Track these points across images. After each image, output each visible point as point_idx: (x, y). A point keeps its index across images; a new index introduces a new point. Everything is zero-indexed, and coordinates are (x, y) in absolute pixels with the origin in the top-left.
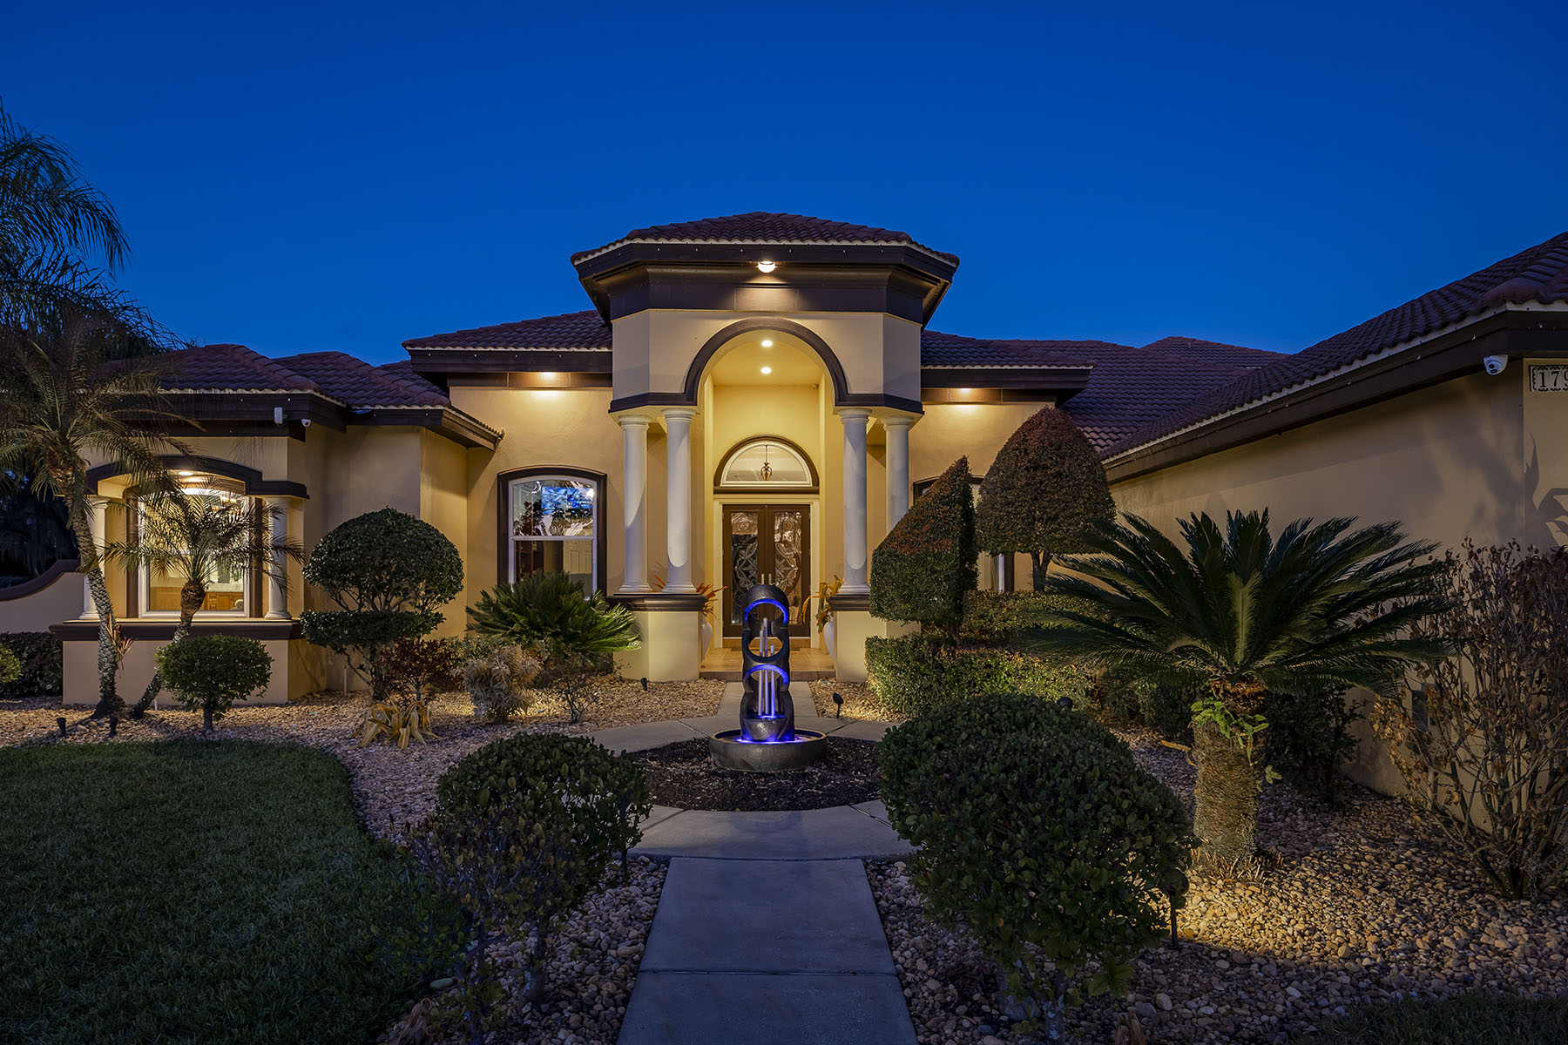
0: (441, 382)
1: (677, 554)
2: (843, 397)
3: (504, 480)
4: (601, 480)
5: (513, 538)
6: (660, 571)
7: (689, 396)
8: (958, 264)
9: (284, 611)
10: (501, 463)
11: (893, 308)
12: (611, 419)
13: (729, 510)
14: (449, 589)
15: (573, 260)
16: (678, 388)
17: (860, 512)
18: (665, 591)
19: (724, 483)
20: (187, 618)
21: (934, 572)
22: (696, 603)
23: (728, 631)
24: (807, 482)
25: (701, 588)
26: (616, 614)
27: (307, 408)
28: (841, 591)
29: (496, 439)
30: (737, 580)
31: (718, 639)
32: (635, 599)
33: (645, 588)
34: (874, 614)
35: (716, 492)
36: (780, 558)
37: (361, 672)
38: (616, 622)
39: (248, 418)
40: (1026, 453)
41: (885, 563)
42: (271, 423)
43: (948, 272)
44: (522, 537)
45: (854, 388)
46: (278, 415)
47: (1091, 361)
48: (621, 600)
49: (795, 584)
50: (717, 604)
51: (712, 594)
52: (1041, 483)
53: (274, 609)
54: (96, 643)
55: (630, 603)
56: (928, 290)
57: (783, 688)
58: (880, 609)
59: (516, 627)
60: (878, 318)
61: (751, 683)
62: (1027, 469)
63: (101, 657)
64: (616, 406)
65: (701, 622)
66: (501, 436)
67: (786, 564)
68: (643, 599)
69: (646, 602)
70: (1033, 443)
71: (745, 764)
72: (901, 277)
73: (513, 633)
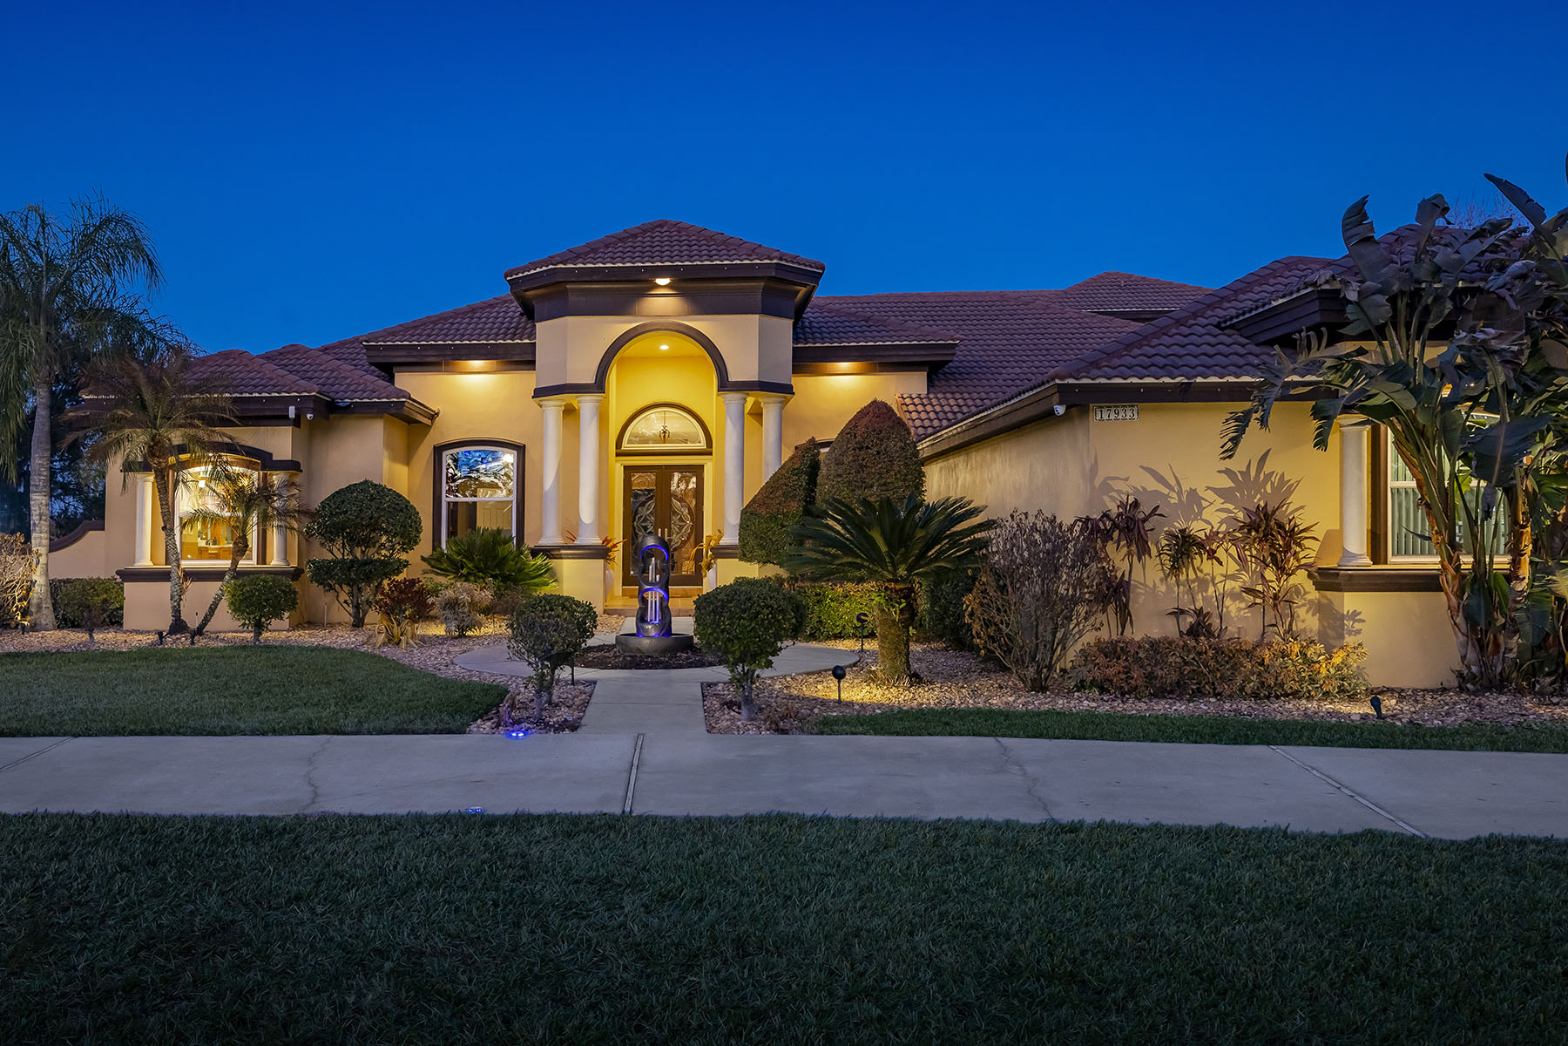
0: (387, 371)
1: (587, 513)
2: (725, 385)
3: (438, 450)
4: (520, 449)
5: (446, 499)
6: (571, 526)
7: (599, 386)
8: (824, 270)
9: (286, 559)
10: (436, 437)
11: (766, 310)
12: (534, 402)
13: (628, 470)
14: (410, 542)
15: (506, 276)
16: (590, 379)
17: (738, 477)
18: (577, 543)
19: (626, 446)
20: (235, 563)
21: (783, 527)
22: (601, 552)
23: (627, 581)
24: (702, 445)
25: (606, 541)
26: (539, 561)
27: (311, 405)
28: (722, 542)
29: (433, 416)
30: (636, 534)
31: (618, 588)
32: (553, 550)
33: (559, 541)
34: (741, 559)
35: (617, 455)
36: (675, 513)
37: (345, 605)
38: (538, 568)
39: (267, 413)
40: (855, 437)
41: (749, 519)
42: (287, 417)
43: (816, 277)
44: (452, 498)
45: (734, 377)
46: (292, 412)
47: (958, 336)
48: (541, 550)
49: (689, 538)
50: (618, 554)
51: (615, 546)
52: (863, 460)
53: (278, 557)
54: (169, 584)
55: (549, 552)
56: (798, 292)
57: (664, 604)
58: (744, 555)
59: (464, 571)
60: (754, 320)
61: (644, 601)
62: (854, 449)
63: (173, 592)
64: (539, 393)
65: (605, 569)
66: (437, 414)
67: (681, 520)
68: (559, 550)
69: (562, 552)
70: (861, 429)
71: (639, 650)
72: (773, 285)
73: (462, 575)
